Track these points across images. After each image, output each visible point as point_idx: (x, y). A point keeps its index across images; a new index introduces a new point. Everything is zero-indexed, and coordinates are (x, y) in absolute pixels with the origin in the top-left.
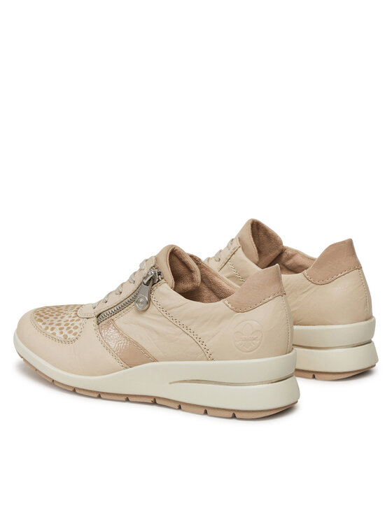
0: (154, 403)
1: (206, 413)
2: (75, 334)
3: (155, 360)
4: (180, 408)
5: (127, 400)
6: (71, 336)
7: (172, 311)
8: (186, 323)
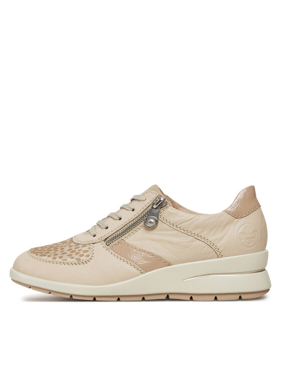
0: (168, 298)
1: (216, 299)
2: (88, 256)
3: (169, 265)
4: (191, 299)
5: (143, 299)
6: (84, 258)
7: (182, 224)
8: (197, 232)
